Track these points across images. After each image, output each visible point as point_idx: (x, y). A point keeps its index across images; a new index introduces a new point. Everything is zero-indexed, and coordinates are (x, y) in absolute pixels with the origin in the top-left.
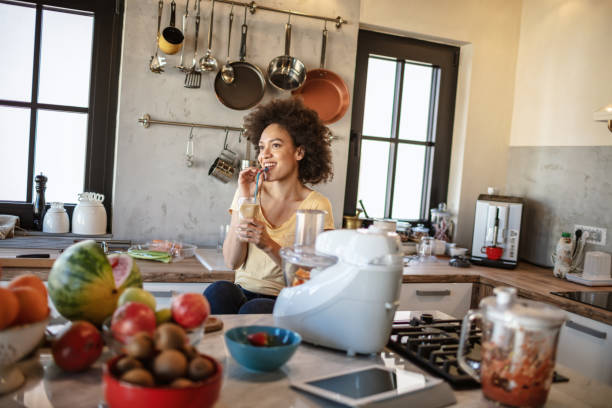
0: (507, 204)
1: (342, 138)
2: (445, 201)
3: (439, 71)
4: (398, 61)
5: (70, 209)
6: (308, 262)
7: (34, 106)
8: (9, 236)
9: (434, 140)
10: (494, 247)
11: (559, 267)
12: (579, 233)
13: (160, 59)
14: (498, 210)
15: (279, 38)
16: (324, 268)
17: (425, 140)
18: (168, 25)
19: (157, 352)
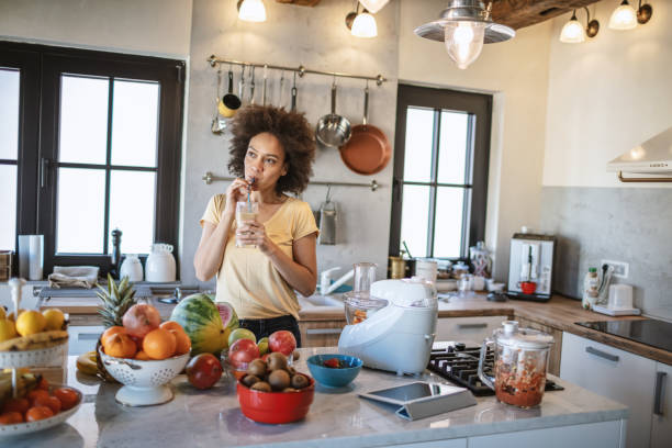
0: (539, 242)
1: (386, 186)
2: (483, 239)
3: (474, 117)
5: (143, 260)
6: (366, 304)
7: (108, 167)
8: (94, 286)
9: (471, 182)
10: (528, 282)
11: (587, 300)
12: (605, 268)
13: (220, 122)
14: (531, 249)
16: (378, 309)
17: (462, 183)
18: (227, 93)
19: (270, 372)
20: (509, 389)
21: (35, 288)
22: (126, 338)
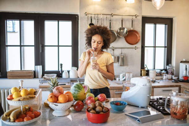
1: (139, 48)
2: (171, 63)
3: (167, 26)
4: (154, 24)
6: (129, 85)
7: (58, 46)
9: (166, 46)
10: (186, 76)
14: (186, 66)
16: (133, 86)
17: (164, 46)
19: (96, 107)
20: (175, 114)
21: (40, 80)
22: (54, 97)
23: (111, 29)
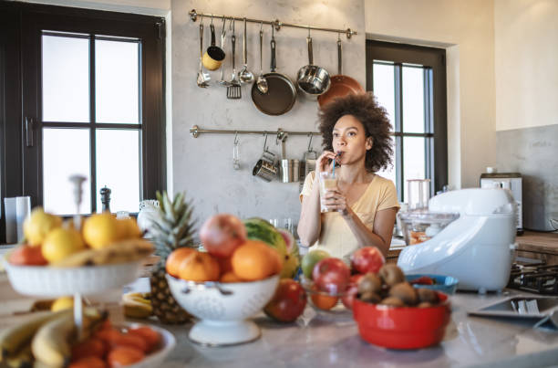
3: (431, 72)
4: (395, 65)
7: (93, 126)
9: (432, 132)
13: (205, 75)
14: (500, 183)
15: (301, 51)
18: (210, 45)
22: (210, 257)
23: (277, 71)
